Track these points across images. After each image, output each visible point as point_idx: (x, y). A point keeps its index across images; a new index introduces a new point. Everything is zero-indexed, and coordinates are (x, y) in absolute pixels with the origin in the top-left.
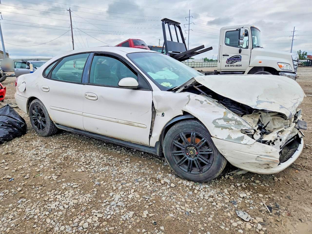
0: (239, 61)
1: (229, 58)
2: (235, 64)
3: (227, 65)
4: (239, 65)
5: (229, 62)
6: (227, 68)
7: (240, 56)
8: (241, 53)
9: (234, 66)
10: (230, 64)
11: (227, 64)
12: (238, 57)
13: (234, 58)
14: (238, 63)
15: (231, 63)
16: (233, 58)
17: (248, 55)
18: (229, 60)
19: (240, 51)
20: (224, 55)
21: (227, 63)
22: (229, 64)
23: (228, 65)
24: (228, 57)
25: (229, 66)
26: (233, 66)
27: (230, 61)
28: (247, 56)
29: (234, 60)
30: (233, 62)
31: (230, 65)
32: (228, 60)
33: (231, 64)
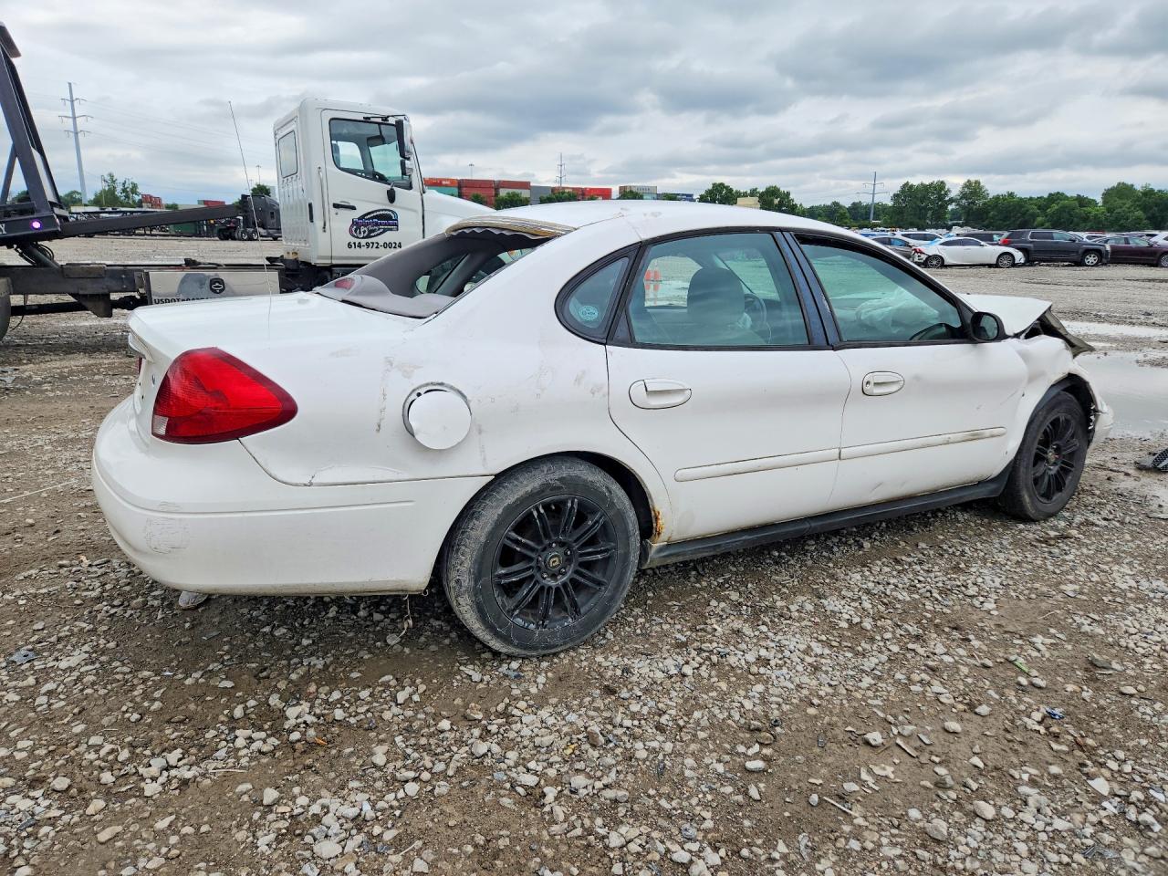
0: (391, 230)
1: (359, 219)
2: (381, 239)
3: (355, 243)
4: (394, 245)
5: (360, 233)
6: (355, 252)
7: (393, 212)
8: (394, 204)
9: (377, 247)
10: (363, 238)
11: (353, 240)
12: (388, 218)
13: (375, 217)
14: (389, 237)
15: (368, 237)
16: (372, 218)
17: (415, 211)
18: (357, 223)
19: (391, 197)
20: (336, 206)
21: (354, 236)
22: (360, 240)
23: (357, 241)
24: (356, 214)
25: (360, 246)
26: (375, 245)
27: (363, 229)
28: (413, 214)
29: (377, 224)
30: (374, 231)
31: (363, 242)
32: (356, 225)
33: (370, 240)
